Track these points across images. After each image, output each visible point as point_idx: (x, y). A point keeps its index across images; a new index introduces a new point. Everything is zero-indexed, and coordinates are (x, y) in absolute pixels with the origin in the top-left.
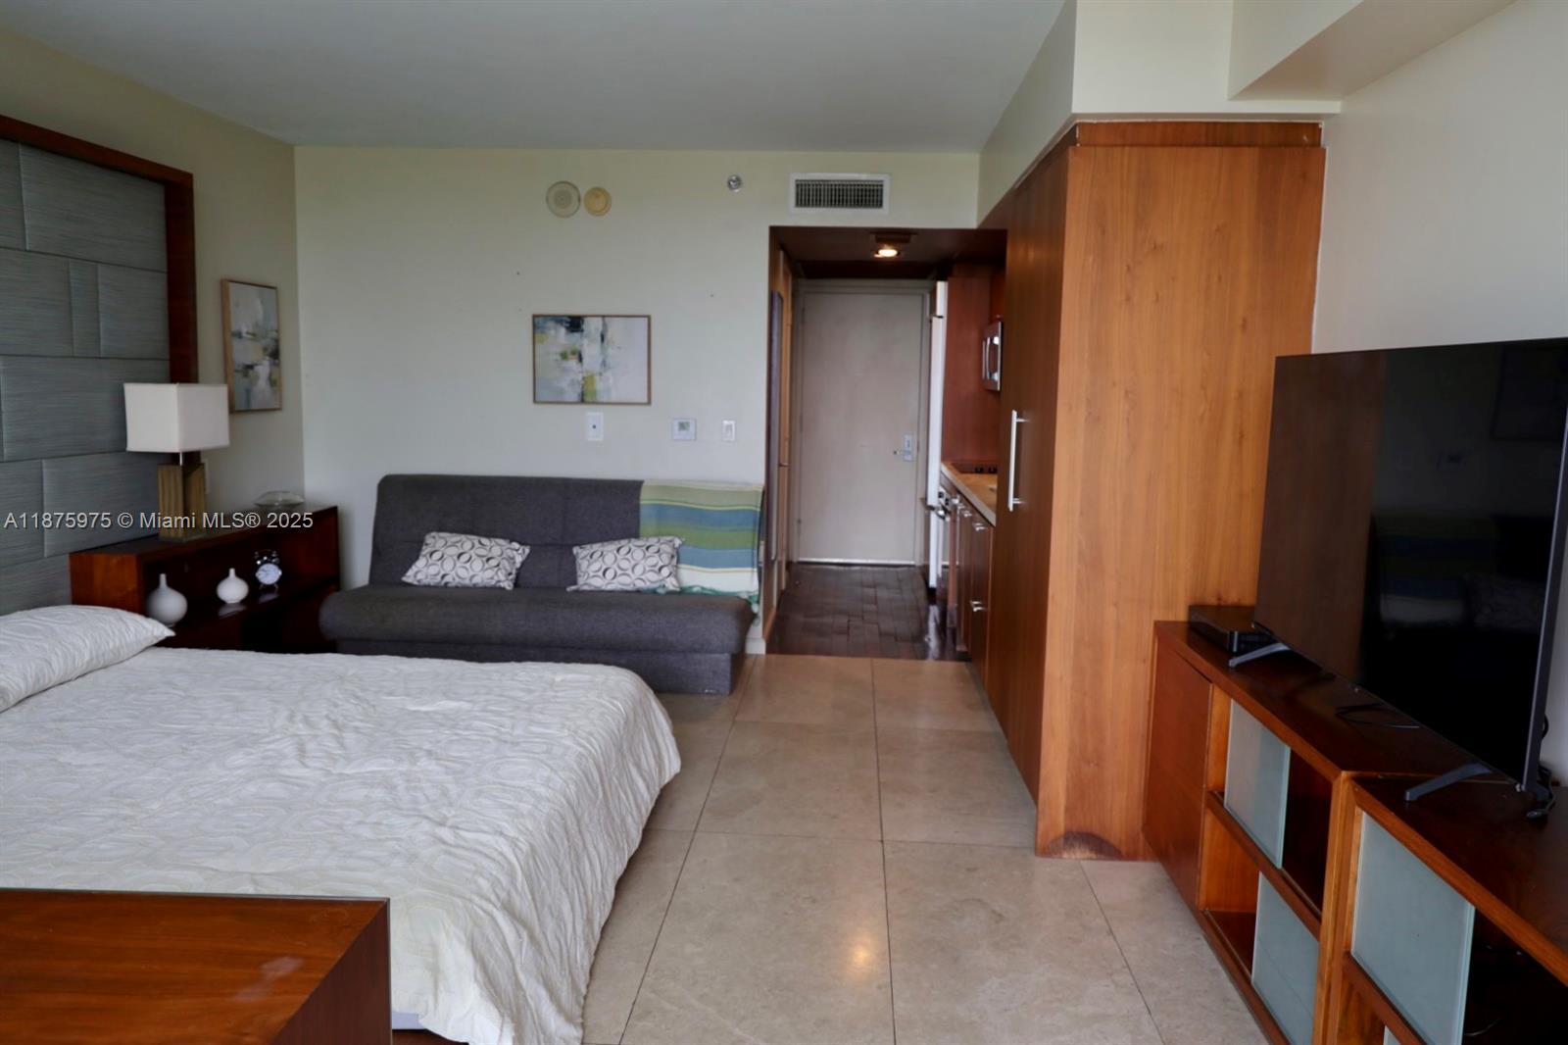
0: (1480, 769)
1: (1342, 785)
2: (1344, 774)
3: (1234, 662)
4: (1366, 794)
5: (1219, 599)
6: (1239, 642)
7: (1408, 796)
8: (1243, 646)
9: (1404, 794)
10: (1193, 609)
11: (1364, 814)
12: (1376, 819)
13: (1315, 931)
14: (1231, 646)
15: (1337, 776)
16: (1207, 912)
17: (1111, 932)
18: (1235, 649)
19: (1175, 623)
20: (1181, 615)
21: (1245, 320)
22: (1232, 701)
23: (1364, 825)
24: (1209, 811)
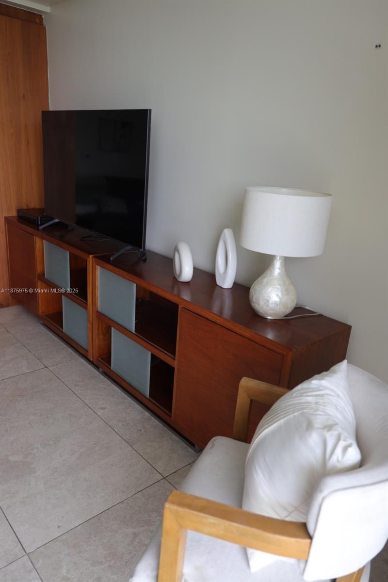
0: (129, 247)
1: (91, 259)
2: (91, 256)
3: (41, 227)
4: (99, 261)
5: (27, 206)
6: (41, 221)
7: (111, 259)
8: (42, 222)
9: (110, 259)
10: (19, 211)
11: (99, 267)
12: (103, 267)
13: (86, 307)
14: (38, 222)
15: (89, 257)
16: (42, 315)
17: (8, 332)
18: (39, 223)
19: (13, 217)
20: (14, 213)
21: (24, 95)
22: (44, 240)
23: (99, 270)
24: (39, 281)
